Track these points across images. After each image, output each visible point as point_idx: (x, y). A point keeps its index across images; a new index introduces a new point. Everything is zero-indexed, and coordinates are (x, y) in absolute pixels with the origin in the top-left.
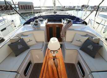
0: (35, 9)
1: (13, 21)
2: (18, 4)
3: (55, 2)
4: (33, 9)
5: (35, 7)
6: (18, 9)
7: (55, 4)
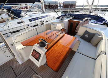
1: (54, 17)
2: (63, 4)
3: (93, 1)
4: (75, 8)
5: (77, 6)
6: (62, 8)
7: (93, 3)
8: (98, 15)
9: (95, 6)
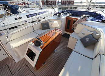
0: (75, 4)
6: (60, 4)
8: (97, 12)
9: (93, 3)
